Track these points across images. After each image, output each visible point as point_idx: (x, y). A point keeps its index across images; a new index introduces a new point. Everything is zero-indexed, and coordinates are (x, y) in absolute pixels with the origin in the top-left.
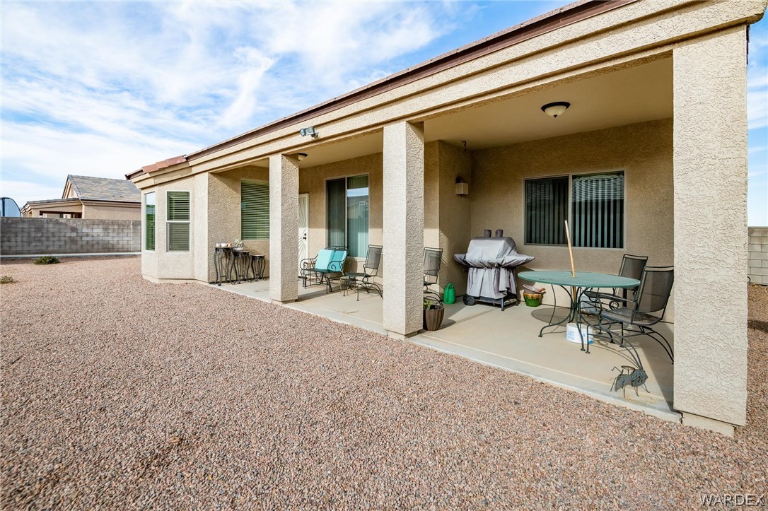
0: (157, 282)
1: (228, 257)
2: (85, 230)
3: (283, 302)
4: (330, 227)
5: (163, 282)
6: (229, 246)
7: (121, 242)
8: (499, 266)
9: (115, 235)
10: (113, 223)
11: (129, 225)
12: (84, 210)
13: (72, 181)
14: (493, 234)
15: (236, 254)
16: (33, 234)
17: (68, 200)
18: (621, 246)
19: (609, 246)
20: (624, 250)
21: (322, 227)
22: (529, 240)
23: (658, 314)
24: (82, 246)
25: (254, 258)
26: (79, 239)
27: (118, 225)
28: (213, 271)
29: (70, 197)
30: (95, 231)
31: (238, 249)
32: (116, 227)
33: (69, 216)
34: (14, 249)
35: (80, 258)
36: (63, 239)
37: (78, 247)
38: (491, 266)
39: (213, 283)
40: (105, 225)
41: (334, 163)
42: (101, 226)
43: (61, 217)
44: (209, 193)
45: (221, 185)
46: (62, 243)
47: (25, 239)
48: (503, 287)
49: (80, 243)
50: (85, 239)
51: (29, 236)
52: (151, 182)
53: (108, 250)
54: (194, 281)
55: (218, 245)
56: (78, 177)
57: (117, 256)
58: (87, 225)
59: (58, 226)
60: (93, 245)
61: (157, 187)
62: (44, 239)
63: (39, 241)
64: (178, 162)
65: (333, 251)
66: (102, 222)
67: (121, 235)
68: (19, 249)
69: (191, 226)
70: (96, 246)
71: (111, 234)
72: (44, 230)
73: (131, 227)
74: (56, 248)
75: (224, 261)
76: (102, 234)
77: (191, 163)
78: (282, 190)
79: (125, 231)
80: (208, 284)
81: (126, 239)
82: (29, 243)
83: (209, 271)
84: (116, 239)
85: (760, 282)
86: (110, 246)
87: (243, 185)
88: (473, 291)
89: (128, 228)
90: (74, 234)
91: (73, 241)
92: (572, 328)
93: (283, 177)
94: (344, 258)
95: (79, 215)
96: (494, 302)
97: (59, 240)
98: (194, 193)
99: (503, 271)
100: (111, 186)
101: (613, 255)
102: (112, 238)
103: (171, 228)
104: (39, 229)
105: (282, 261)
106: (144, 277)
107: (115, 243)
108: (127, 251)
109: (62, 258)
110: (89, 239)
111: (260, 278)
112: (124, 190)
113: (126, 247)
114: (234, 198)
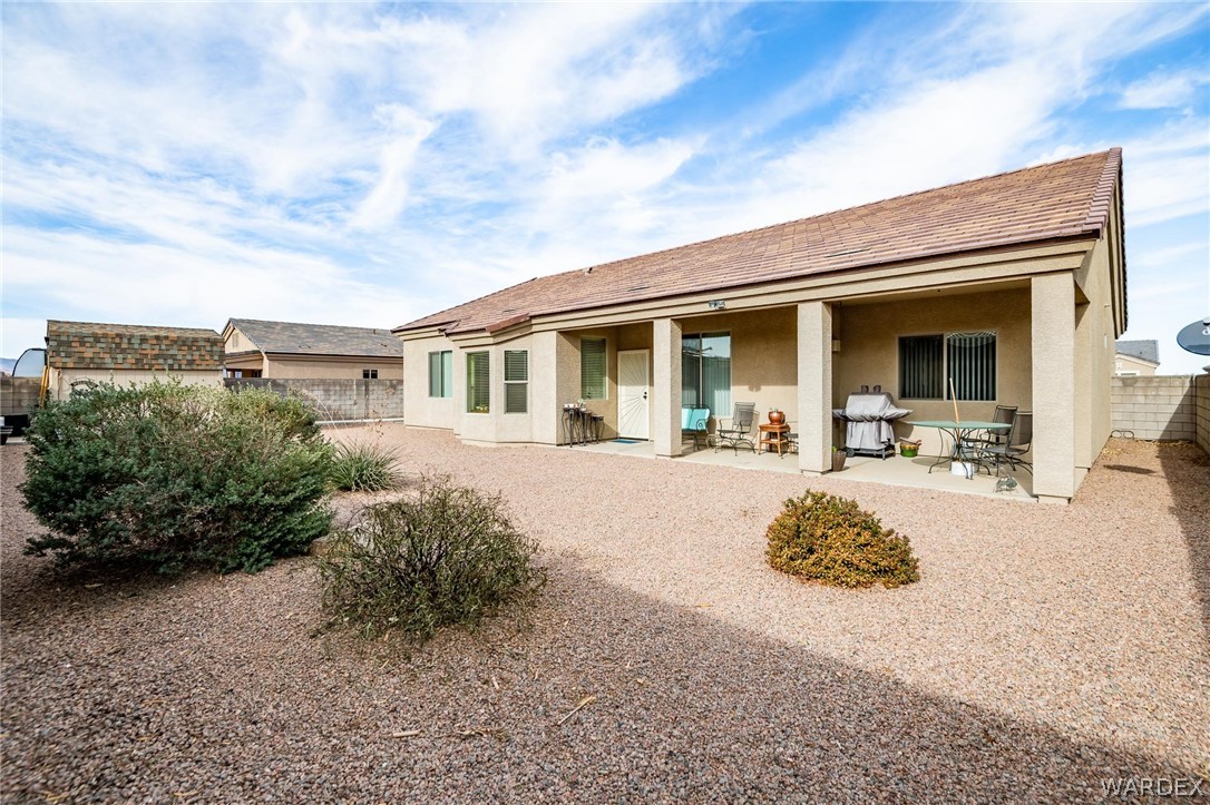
0: (494, 446)
1: (573, 418)
3: (671, 457)
5: (500, 445)
6: (574, 406)
7: (343, 407)
8: (881, 419)
9: (337, 397)
10: (335, 383)
11: (351, 386)
12: (266, 366)
13: (239, 327)
14: (871, 389)
18: (994, 399)
19: (982, 399)
20: (997, 402)
22: (903, 395)
23: (1025, 447)
25: (594, 419)
27: (341, 386)
28: (561, 431)
30: (316, 393)
31: (583, 410)
32: (338, 388)
38: (872, 419)
39: (562, 445)
40: (326, 385)
42: (321, 387)
44: (557, 351)
45: (565, 343)
48: (884, 439)
53: (331, 418)
54: (531, 444)
55: (566, 406)
61: (498, 345)
64: (521, 321)
65: (690, 410)
66: (323, 382)
67: (343, 398)
69: (529, 386)
71: (332, 398)
73: (354, 387)
75: (570, 423)
76: (322, 398)
77: (534, 321)
79: (348, 393)
80: (555, 446)
81: (348, 403)
83: (557, 432)
84: (338, 403)
85: (1144, 437)
86: (332, 412)
87: (583, 344)
88: (852, 443)
89: (352, 389)
92: (957, 465)
93: (671, 340)
94: (707, 417)
95: (257, 374)
96: (875, 453)
98: (532, 353)
99: (884, 424)
101: (987, 406)
102: (333, 403)
103: (509, 387)
105: (671, 418)
106: (466, 443)
107: (337, 407)
108: (351, 419)
111: (598, 440)
112: (307, 337)
113: (348, 413)
114: (575, 355)
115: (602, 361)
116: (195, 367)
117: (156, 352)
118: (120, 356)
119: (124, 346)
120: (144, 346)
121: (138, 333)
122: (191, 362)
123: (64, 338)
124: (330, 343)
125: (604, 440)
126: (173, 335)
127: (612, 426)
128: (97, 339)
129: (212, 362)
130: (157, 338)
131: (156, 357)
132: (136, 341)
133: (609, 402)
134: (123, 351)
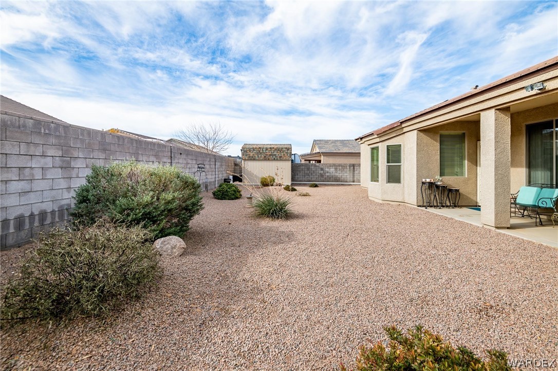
0: (381, 202)
1: (431, 189)
2: (327, 170)
3: (495, 227)
4: (530, 166)
5: (384, 202)
6: (432, 181)
7: (343, 177)
10: (339, 165)
12: (322, 158)
13: (316, 142)
15: (437, 187)
16: (306, 172)
17: (313, 154)
21: (522, 167)
24: (325, 178)
25: (450, 190)
26: (324, 174)
27: (342, 166)
28: (420, 198)
29: (314, 152)
30: (331, 170)
31: (439, 183)
32: (341, 168)
33: (314, 162)
34: (299, 179)
35: (325, 185)
36: (317, 174)
37: (324, 179)
39: (420, 206)
40: (336, 166)
41: (537, 108)
42: (334, 167)
43: (310, 162)
44: (417, 144)
45: (425, 138)
46: (317, 176)
47: (303, 174)
49: (324, 176)
50: (327, 174)
51: (305, 173)
52: (378, 140)
53: (337, 181)
54: (404, 204)
55: (424, 180)
56: (318, 140)
57: (342, 184)
58: (328, 167)
59: (315, 168)
60: (330, 178)
61: (380, 143)
62: (310, 174)
63: (309, 175)
64: (396, 126)
65: (539, 189)
66: (334, 165)
67: (343, 172)
68: (301, 179)
69: (402, 167)
70: (331, 179)
71: (338, 172)
72: (310, 170)
73: (348, 167)
74: (315, 179)
75: (428, 192)
76: (334, 172)
77: (403, 126)
78: (495, 137)
79: (345, 170)
80: (416, 207)
81: (345, 174)
82: (305, 176)
83: (417, 197)
84: (340, 175)
86: (338, 179)
87: (441, 136)
89: (347, 168)
90: (322, 172)
91: (322, 175)
93: (496, 127)
94: (555, 195)
95: (319, 161)
97: (316, 175)
98: (404, 145)
100: (333, 144)
102: (339, 174)
103: (389, 168)
104: (308, 169)
105: (495, 194)
106: (370, 198)
107: (340, 177)
109: (320, 184)
110: (328, 174)
111: (455, 206)
112: (340, 145)
113: (345, 179)
114: (434, 146)
115: (462, 149)
116: (282, 159)
117: (270, 153)
118: (260, 155)
119: (261, 152)
120: (267, 151)
121: (265, 147)
122: (281, 157)
123: (245, 150)
124: (349, 147)
125: (461, 207)
126: (276, 147)
127: (472, 197)
128: (254, 149)
129: (287, 157)
130: (271, 148)
131: (270, 155)
132: (264, 150)
133: (469, 179)
134: (261, 153)
